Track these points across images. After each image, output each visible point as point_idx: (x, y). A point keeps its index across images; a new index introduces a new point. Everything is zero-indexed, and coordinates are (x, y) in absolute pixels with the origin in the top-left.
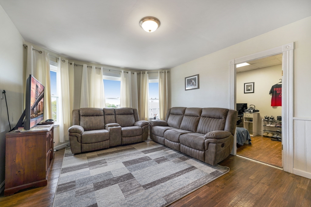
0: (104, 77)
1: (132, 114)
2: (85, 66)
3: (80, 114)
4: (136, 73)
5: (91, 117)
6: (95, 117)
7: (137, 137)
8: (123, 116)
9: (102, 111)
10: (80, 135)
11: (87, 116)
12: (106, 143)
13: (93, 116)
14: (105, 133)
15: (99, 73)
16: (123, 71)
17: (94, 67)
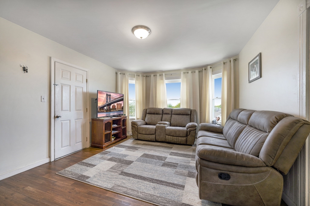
0: (166, 81)
1: (188, 115)
2: (152, 75)
3: (146, 112)
4: (197, 71)
5: (152, 115)
6: (155, 115)
7: (180, 138)
8: (178, 116)
9: (161, 111)
10: (137, 127)
11: (151, 114)
12: (152, 137)
13: (154, 114)
14: (152, 129)
15: (162, 79)
16: (182, 73)
17: (158, 75)
